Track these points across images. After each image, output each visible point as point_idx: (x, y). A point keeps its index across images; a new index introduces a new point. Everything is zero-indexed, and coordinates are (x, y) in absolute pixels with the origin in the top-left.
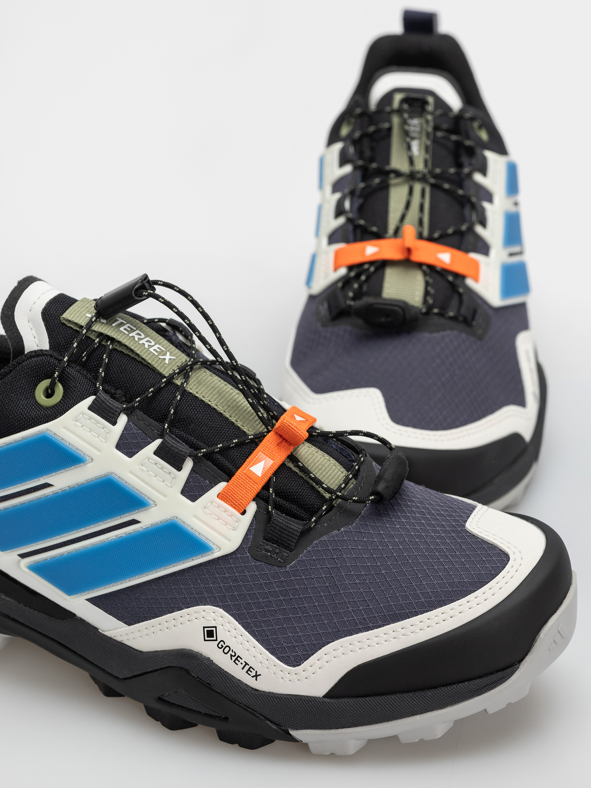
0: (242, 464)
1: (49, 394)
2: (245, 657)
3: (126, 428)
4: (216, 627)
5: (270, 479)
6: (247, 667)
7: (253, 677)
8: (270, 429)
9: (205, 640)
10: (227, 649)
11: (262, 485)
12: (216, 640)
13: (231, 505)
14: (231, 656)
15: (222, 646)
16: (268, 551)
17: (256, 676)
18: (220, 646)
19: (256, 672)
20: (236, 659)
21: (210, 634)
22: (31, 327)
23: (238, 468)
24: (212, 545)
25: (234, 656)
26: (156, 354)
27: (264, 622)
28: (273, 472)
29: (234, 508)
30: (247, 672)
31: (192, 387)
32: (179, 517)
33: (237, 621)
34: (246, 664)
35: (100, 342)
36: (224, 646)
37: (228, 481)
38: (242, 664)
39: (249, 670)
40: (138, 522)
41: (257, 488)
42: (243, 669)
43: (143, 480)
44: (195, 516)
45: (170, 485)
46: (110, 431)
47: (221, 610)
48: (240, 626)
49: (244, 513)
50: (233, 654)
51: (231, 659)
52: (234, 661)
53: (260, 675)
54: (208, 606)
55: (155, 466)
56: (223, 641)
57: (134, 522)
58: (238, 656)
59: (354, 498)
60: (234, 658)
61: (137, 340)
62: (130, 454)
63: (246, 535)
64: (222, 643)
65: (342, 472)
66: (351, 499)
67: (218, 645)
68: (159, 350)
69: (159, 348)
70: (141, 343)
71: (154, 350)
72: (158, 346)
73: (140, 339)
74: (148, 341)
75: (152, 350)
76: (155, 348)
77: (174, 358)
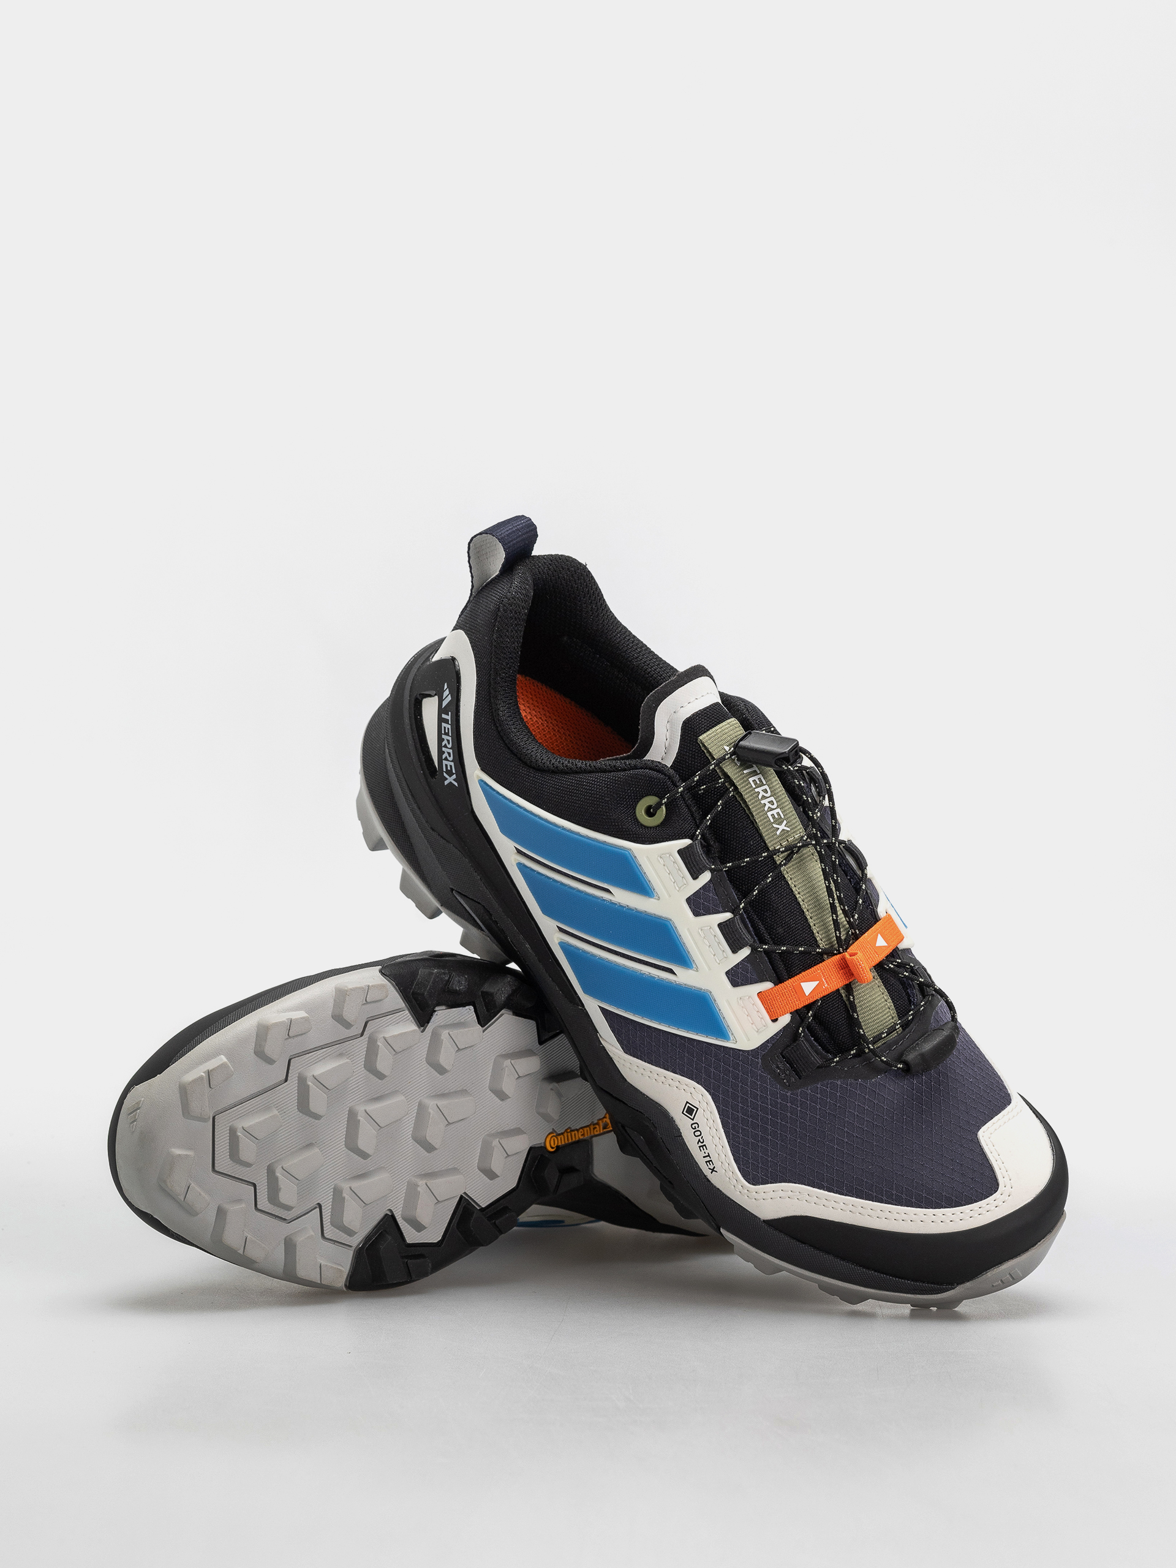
0: (796, 975)
1: (650, 812)
2: (711, 1149)
3: (704, 887)
4: (698, 1109)
5: (817, 1001)
6: (708, 1159)
7: (710, 1169)
8: (841, 951)
9: (683, 1113)
10: (698, 1133)
11: (805, 1005)
12: (693, 1120)
13: (766, 1009)
14: (699, 1141)
15: (695, 1128)
16: (778, 1067)
17: (713, 1170)
18: (693, 1126)
19: (714, 1167)
20: (702, 1146)
21: (690, 1111)
22: (668, 728)
23: (791, 976)
24: (730, 1035)
25: (702, 1143)
26: (772, 821)
27: (743, 1129)
28: (822, 996)
29: (768, 1012)
30: (706, 1162)
31: (790, 873)
32: (713, 993)
33: (719, 1114)
34: (709, 1156)
35: (723, 783)
36: (697, 1129)
37: (776, 984)
38: (705, 1153)
39: (709, 1161)
40: (674, 973)
41: (800, 1005)
42: (704, 1157)
43: (696, 943)
44: (728, 1001)
45: (718, 961)
46: (687, 884)
47: (709, 1097)
48: (719, 1121)
49: (775, 1020)
50: (702, 1141)
51: (698, 1143)
52: (700, 1147)
53: (716, 1172)
54: (700, 1086)
55: (713, 937)
56: (698, 1125)
57: (671, 971)
58: (705, 1145)
59: (883, 1058)
60: (700, 1144)
61: (760, 798)
62: (696, 914)
63: (767, 1041)
64: (696, 1125)
65: (893, 1018)
66: (880, 1058)
67: (692, 1124)
68: (776, 816)
69: (778, 814)
70: (763, 802)
71: (772, 815)
72: (778, 810)
73: (764, 797)
74: (771, 802)
75: (769, 814)
76: (774, 812)
77: (789, 830)
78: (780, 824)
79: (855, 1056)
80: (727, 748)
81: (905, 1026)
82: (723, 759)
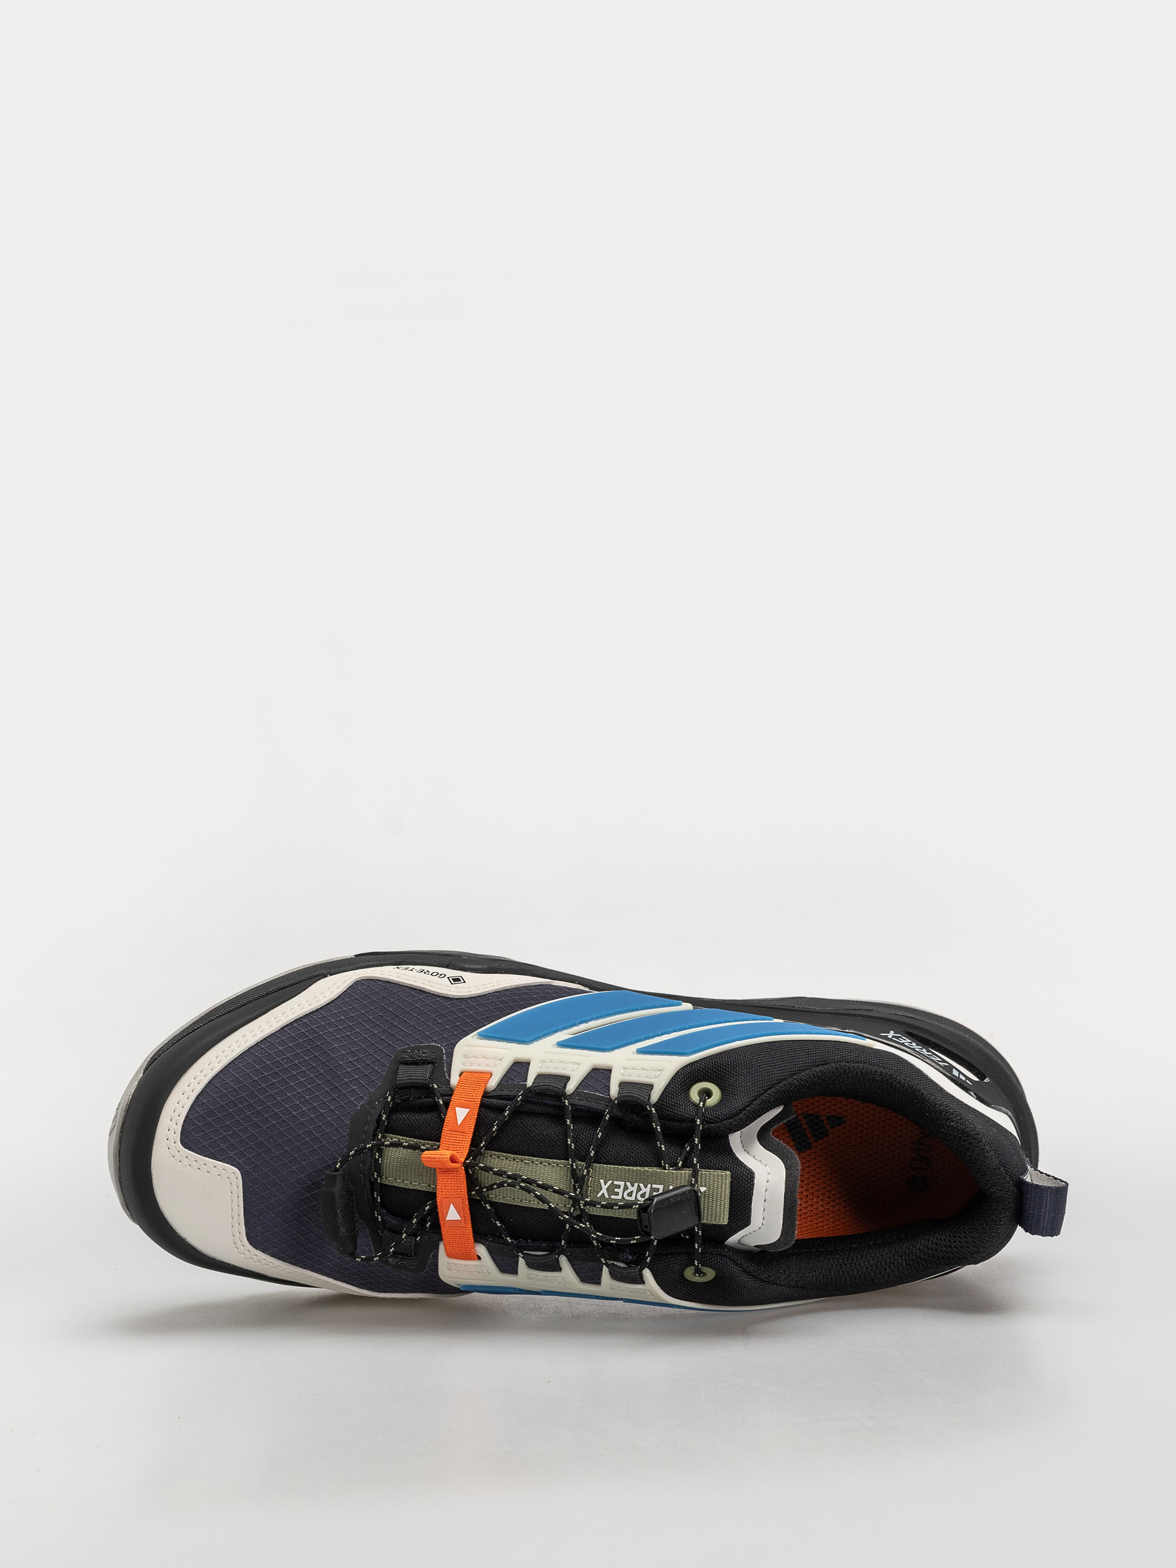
3: (608, 1087)
4: (451, 984)
5: (446, 1113)
11: (452, 1102)
12: (448, 978)
13: (476, 1072)
21: (457, 980)
24: (479, 1040)
26: (615, 1183)
28: (446, 1119)
29: (472, 1072)
31: (562, 1168)
32: (525, 1047)
40: (567, 1035)
41: (455, 1098)
44: (508, 1051)
45: (543, 1061)
46: (622, 1074)
47: (452, 995)
49: (461, 1073)
55: (563, 1066)
57: (570, 1035)
61: (641, 1184)
62: (593, 1070)
63: (451, 1059)
65: (386, 1177)
68: (616, 1190)
69: (617, 1194)
70: (636, 1184)
71: (619, 1187)
72: (620, 1197)
73: (639, 1189)
74: (630, 1194)
75: (622, 1184)
76: (620, 1191)
77: (598, 1196)
78: (608, 1189)
79: (380, 1116)
80: (703, 1189)
81: (373, 1185)
82: (695, 1175)
